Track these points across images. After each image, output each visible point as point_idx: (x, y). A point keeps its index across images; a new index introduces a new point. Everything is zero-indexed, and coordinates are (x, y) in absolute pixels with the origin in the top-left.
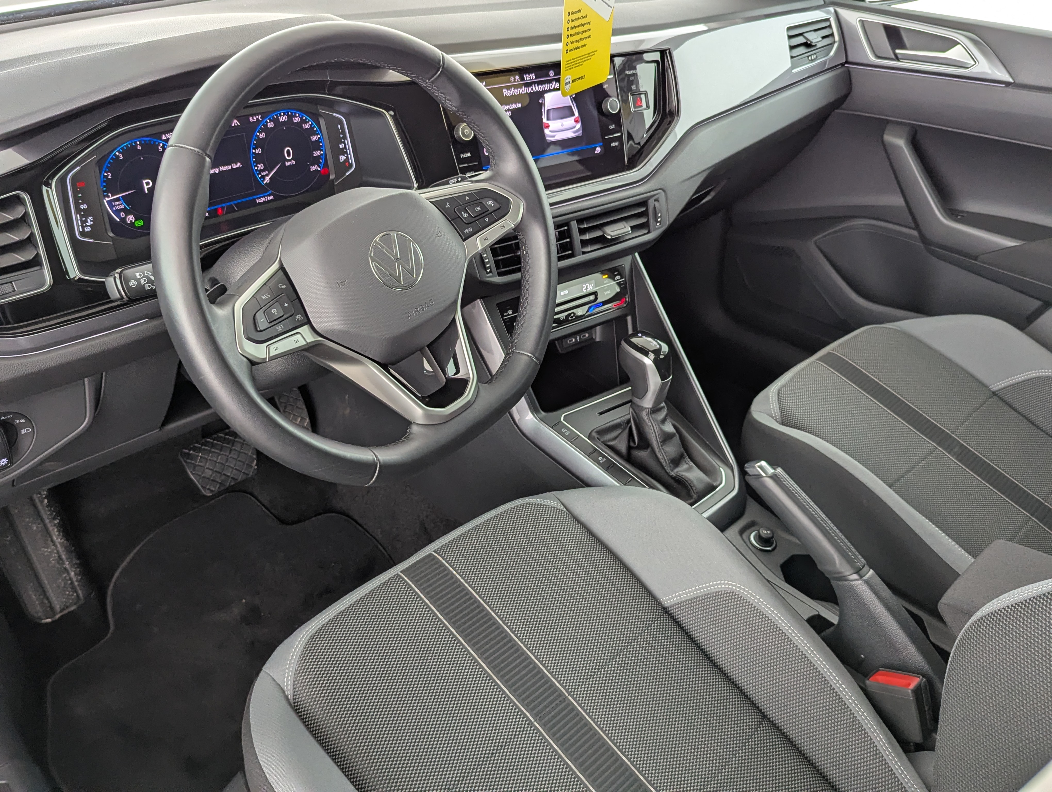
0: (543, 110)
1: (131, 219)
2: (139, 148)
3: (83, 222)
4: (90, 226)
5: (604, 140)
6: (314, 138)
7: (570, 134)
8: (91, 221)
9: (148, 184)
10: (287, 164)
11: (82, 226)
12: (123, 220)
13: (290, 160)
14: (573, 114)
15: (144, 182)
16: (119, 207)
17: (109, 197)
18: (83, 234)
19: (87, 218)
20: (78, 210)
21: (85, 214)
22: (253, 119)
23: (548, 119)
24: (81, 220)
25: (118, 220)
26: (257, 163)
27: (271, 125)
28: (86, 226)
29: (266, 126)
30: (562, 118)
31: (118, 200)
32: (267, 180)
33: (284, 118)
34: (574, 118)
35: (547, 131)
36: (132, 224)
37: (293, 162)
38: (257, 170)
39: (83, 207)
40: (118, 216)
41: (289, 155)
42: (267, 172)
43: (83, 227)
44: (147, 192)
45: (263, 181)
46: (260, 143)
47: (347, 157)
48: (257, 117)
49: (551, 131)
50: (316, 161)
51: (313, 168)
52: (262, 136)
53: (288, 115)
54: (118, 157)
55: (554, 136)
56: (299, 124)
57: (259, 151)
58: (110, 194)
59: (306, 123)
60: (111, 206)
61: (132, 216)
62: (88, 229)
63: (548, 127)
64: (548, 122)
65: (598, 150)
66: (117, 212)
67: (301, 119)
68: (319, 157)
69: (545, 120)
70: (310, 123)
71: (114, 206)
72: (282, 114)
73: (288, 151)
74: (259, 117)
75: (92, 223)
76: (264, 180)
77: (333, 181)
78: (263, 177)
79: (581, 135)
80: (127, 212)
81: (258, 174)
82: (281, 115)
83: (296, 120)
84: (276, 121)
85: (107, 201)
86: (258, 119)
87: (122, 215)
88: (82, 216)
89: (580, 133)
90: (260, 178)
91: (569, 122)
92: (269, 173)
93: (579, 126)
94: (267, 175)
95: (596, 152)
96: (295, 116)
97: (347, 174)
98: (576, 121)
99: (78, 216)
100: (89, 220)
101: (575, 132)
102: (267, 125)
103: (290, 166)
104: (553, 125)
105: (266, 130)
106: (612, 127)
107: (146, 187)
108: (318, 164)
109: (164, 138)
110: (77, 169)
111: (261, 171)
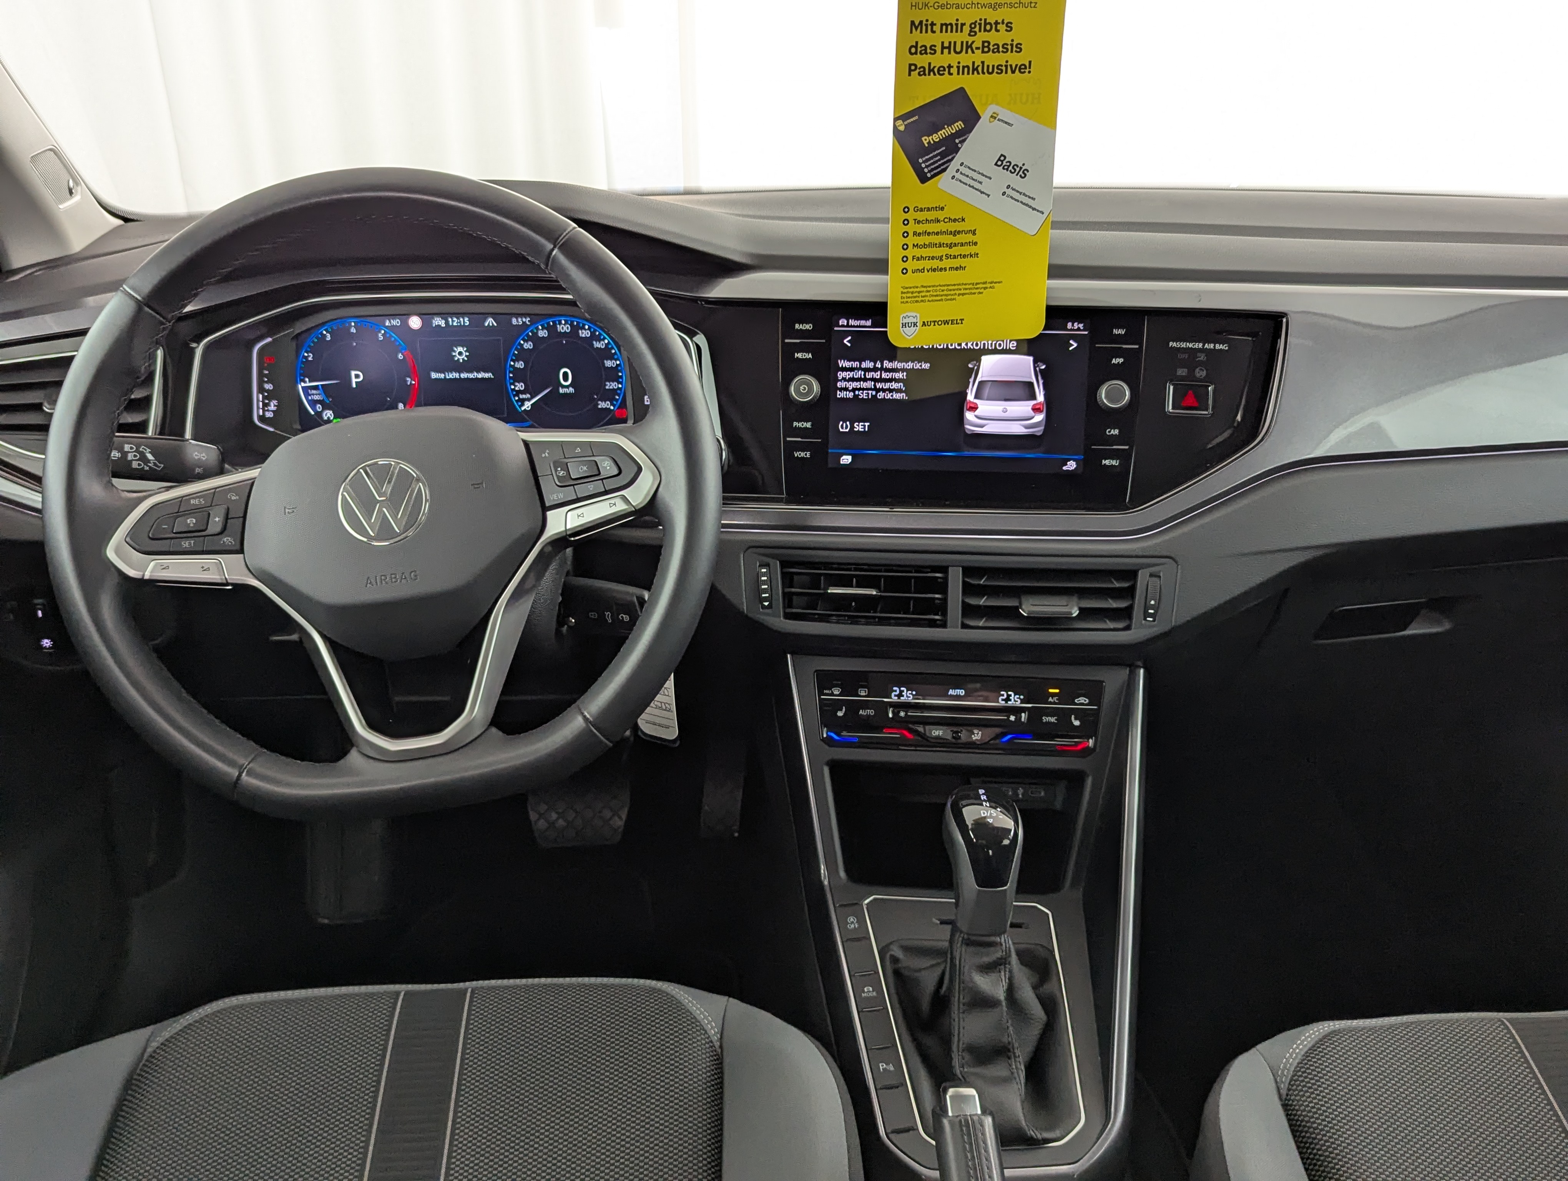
0: (971, 380)
1: (329, 415)
2: (353, 330)
3: (265, 405)
4: (273, 411)
5: (1088, 451)
6: (609, 363)
7: (1017, 429)
8: (274, 406)
9: (357, 376)
10: (561, 391)
11: (263, 409)
12: (319, 414)
13: (567, 387)
14: (1033, 397)
15: (353, 373)
16: (316, 398)
17: (305, 382)
18: (262, 419)
19: (270, 401)
20: (261, 390)
21: (269, 396)
22: (518, 321)
23: (976, 397)
24: (263, 402)
25: (313, 413)
26: (516, 380)
27: (543, 333)
28: (268, 410)
29: (535, 334)
30: (1006, 400)
31: (316, 388)
32: (527, 406)
33: (565, 328)
34: (1034, 402)
35: (969, 416)
36: (329, 421)
37: (571, 390)
38: (513, 390)
39: (269, 387)
40: (314, 409)
41: (566, 379)
42: (528, 396)
43: (264, 411)
44: (354, 386)
45: (520, 406)
46: (523, 354)
48: (524, 320)
49: (976, 416)
50: (610, 395)
51: (602, 405)
52: (528, 346)
53: (572, 325)
54: (325, 336)
55: (982, 426)
56: (589, 341)
57: (520, 365)
58: (307, 380)
59: (599, 339)
60: (307, 395)
61: (331, 412)
62: (269, 415)
63: (974, 408)
64: (976, 401)
65: (1071, 465)
66: (313, 403)
67: (593, 334)
68: (614, 391)
69: (970, 397)
70: (606, 341)
71: (310, 395)
72: (563, 322)
73: (565, 374)
74: (527, 320)
75: (275, 408)
76: (523, 405)
78: (522, 401)
79: (1039, 434)
80: (325, 407)
81: (514, 396)
82: (560, 323)
83: (584, 334)
84: (552, 329)
85: (302, 387)
86: (524, 323)
87: (319, 407)
88: (264, 398)
89: (1039, 431)
90: (517, 401)
91: (1023, 408)
92: (532, 397)
93: (1040, 417)
94: (529, 400)
95: (1065, 468)
96: (583, 328)
98: (1036, 410)
99: (261, 396)
100: (272, 404)
101: (1026, 427)
102: (537, 333)
103: (565, 394)
104: (986, 407)
105: (535, 338)
106: (1112, 432)
107: (354, 380)
108: (612, 400)
109: (387, 324)
110: (269, 340)
111: (519, 392)
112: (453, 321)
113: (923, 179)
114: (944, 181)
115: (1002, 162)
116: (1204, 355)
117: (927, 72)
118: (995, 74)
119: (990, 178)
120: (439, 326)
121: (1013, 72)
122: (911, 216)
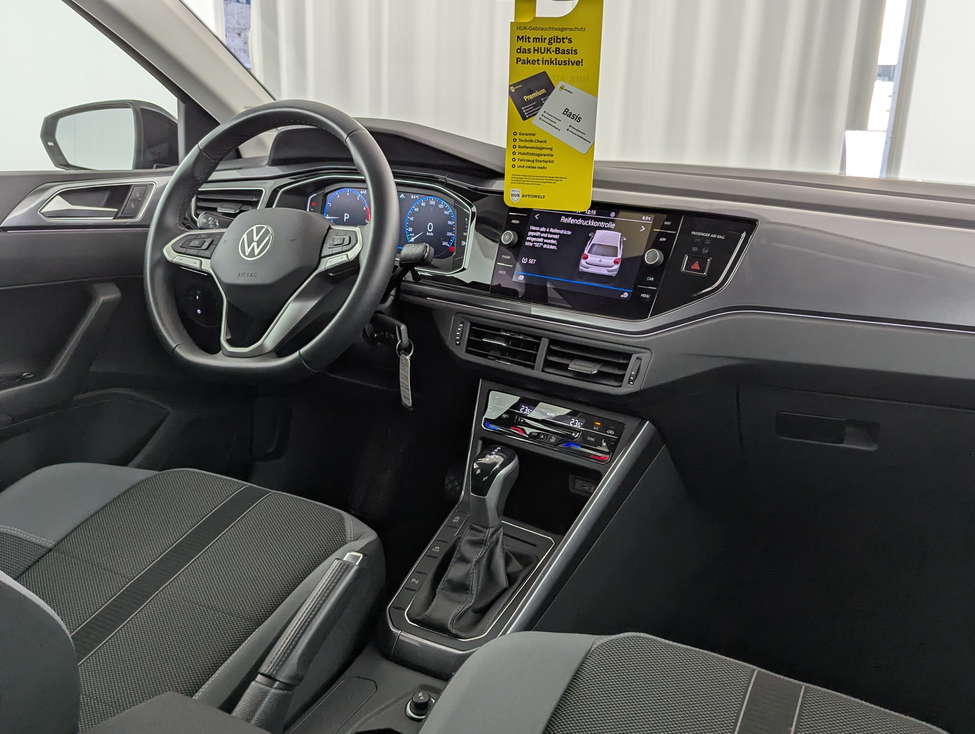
0: (589, 243)
2: (348, 194)
5: (635, 289)
6: (449, 223)
7: (603, 271)
10: (428, 234)
13: (430, 232)
14: (616, 255)
15: (345, 214)
17: (327, 216)
22: (413, 197)
23: (589, 252)
26: (409, 226)
27: (423, 204)
30: (603, 255)
31: (331, 220)
32: (412, 239)
33: (433, 203)
34: (615, 258)
35: (583, 262)
37: (432, 234)
38: (408, 231)
41: (430, 228)
42: (413, 235)
44: (345, 221)
45: (410, 239)
46: (414, 214)
49: (586, 262)
50: (448, 239)
51: (444, 243)
52: (417, 210)
53: (436, 201)
54: (337, 196)
55: (587, 268)
56: (442, 210)
57: (412, 219)
59: (446, 209)
63: (586, 258)
64: (588, 254)
65: (626, 295)
67: (444, 206)
68: (450, 237)
69: (586, 252)
70: (450, 211)
73: (430, 226)
78: (411, 237)
79: (614, 276)
81: (408, 234)
82: (431, 200)
83: (441, 206)
84: (427, 203)
86: (416, 198)
89: (614, 274)
90: (408, 237)
91: (609, 260)
92: (415, 236)
93: (617, 267)
94: (413, 237)
95: (622, 296)
96: (440, 203)
98: (616, 262)
101: (609, 271)
103: (429, 236)
104: (592, 258)
105: (419, 206)
106: (650, 279)
107: (345, 218)
108: (449, 242)
109: (361, 192)
110: (315, 195)
111: (410, 232)
113: (524, 118)
114: (535, 120)
115: (566, 112)
116: (709, 240)
117: (526, 62)
118: (562, 65)
119: (560, 121)
121: (573, 65)
122: (518, 137)
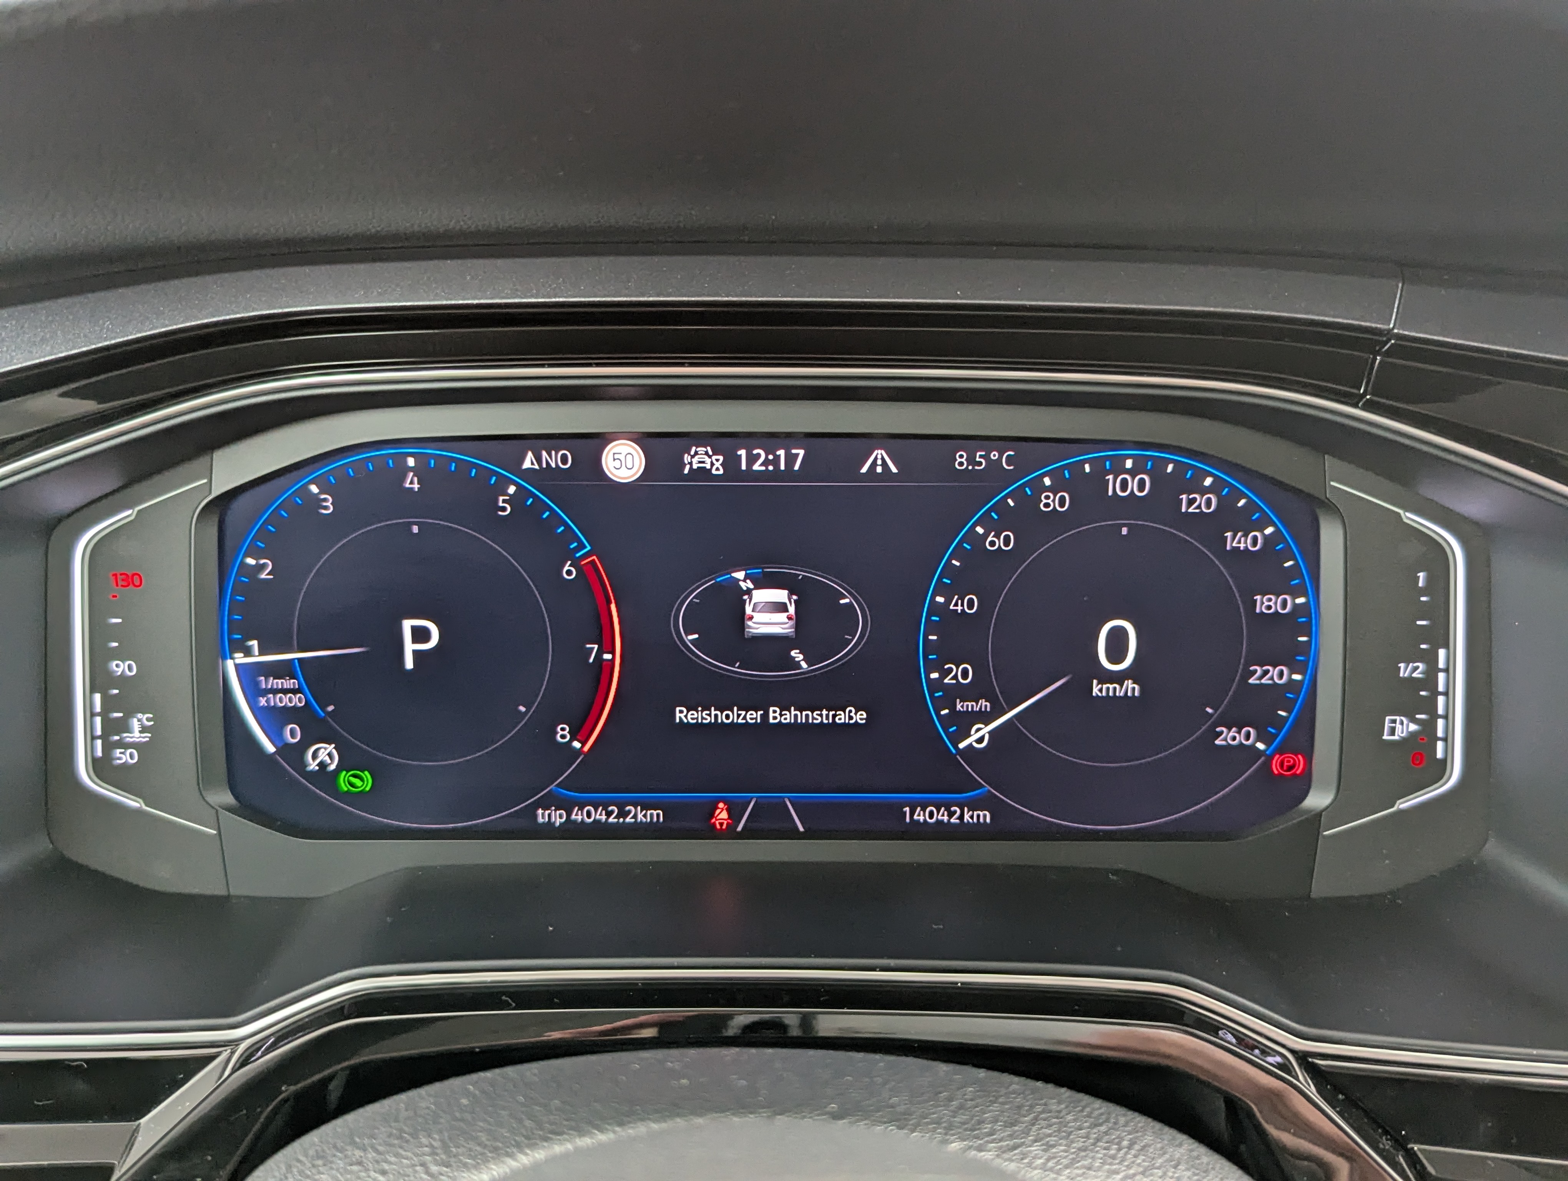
1: (323, 756)
2: (412, 483)
3: (113, 727)
4: (139, 745)
6: (1266, 604)
8: (144, 729)
9: (421, 635)
10: (1097, 690)
11: (104, 737)
12: (292, 755)
13: (1119, 678)
15: (407, 625)
16: (284, 701)
17: (248, 652)
18: (103, 769)
19: (130, 714)
20: (100, 678)
21: (128, 699)
22: (971, 460)
24: (106, 715)
25: (270, 748)
26: (947, 652)
27: (1054, 502)
28: (124, 744)
29: (1028, 504)
31: (282, 670)
32: (979, 737)
33: (1133, 485)
36: (323, 775)
37: (1131, 687)
38: (936, 685)
39: (124, 667)
40: (274, 735)
41: (1117, 650)
42: (984, 704)
43: (108, 747)
44: (409, 664)
45: (956, 738)
46: (982, 572)
47: (1429, 727)
48: (997, 457)
50: (1254, 706)
51: (1230, 738)
52: (1001, 542)
53: (1157, 475)
54: (317, 502)
56: (1209, 527)
57: (967, 605)
58: (254, 643)
59: (1245, 525)
60: (253, 692)
61: (332, 748)
62: (124, 757)
66: (272, 718)
67: (1226, 503)
68: (1273, 694)
70: (1268, 531)
71: (265, 692)
72: (1129, 464)
73: (1118, 637)
74: (1005, 457)
75: (146, 737)
76: (964, 733)
77: (1316, 819)
78: (963, 721)
80: (315, 729)
81: (939, 704)
82: (1119, 470)
83: (1197, 504)
84: (1086, 489)
85: (237, 666)
86: (994, 467)
87: (292, 734)
88: (109, 704)
90: (945, 720)
92: (998, 710)
94: (985, 718)
96: (1196, 485)
97: (1404, 804)
99: (97, 697)
100: (135, 724)
102: (1036, 500)
103: (1109, 702)
105: (1024, 517)
107: (410, 647)
108: (1262, 721)
109: (528, 462)
110: (126, 516)
111: (956, 693)
112: (752, 459)
120: (703, 473)
